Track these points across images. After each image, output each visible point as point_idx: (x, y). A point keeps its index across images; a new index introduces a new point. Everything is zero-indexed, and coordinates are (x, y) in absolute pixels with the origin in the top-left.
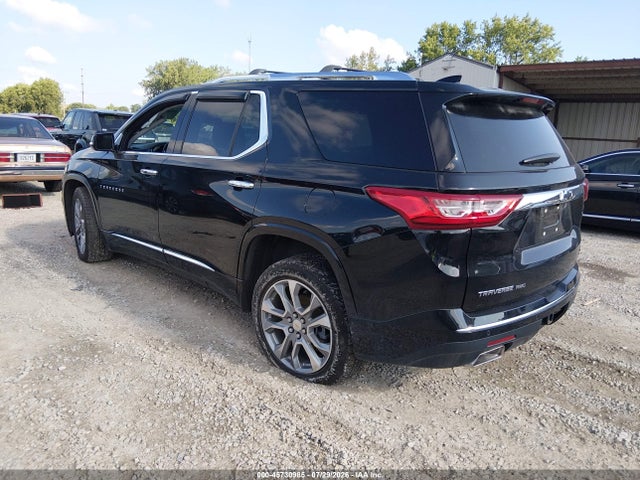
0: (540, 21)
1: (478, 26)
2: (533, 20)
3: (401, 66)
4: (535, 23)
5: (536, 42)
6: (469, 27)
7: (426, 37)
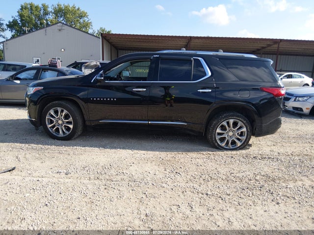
0: (80, 9)
1: (49, 6)
2: (77, 8)
3: (8, 24)
4: (78, 9)
5: (80, 19)
6: (45, 7)
7: (21, 9)
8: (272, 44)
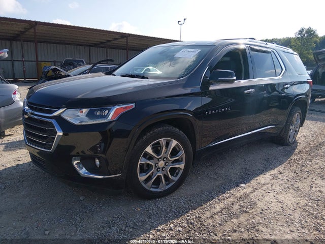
8: (119, 38)
